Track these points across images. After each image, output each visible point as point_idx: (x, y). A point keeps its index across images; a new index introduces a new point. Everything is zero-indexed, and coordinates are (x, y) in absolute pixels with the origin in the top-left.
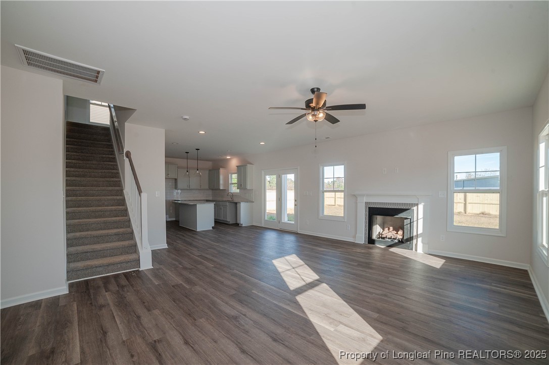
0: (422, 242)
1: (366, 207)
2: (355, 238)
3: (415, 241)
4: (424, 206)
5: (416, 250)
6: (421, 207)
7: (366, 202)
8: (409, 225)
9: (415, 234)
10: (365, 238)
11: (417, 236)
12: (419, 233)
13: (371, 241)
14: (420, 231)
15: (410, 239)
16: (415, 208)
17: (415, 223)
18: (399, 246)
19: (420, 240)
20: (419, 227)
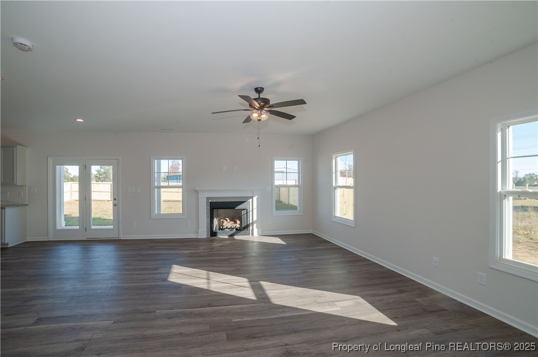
0: (257, 227)
1: (207, 202)
2: (198, 233)
3: (251, 227)
4: (257, 198)
5: (253, 234)
6: (255, 199)
7: (207, 197)
8: (246, 215)
9: (251, 221)
10: (207, 231)
11: (253, 223)
12: (254, 220)
13: (213, 234)
14: (255, 219)
15: (247, 226)
16: (251, 200)
17: (251, 212)
18: (239, 234)
19: (255, 225)
20: (254, 215)
